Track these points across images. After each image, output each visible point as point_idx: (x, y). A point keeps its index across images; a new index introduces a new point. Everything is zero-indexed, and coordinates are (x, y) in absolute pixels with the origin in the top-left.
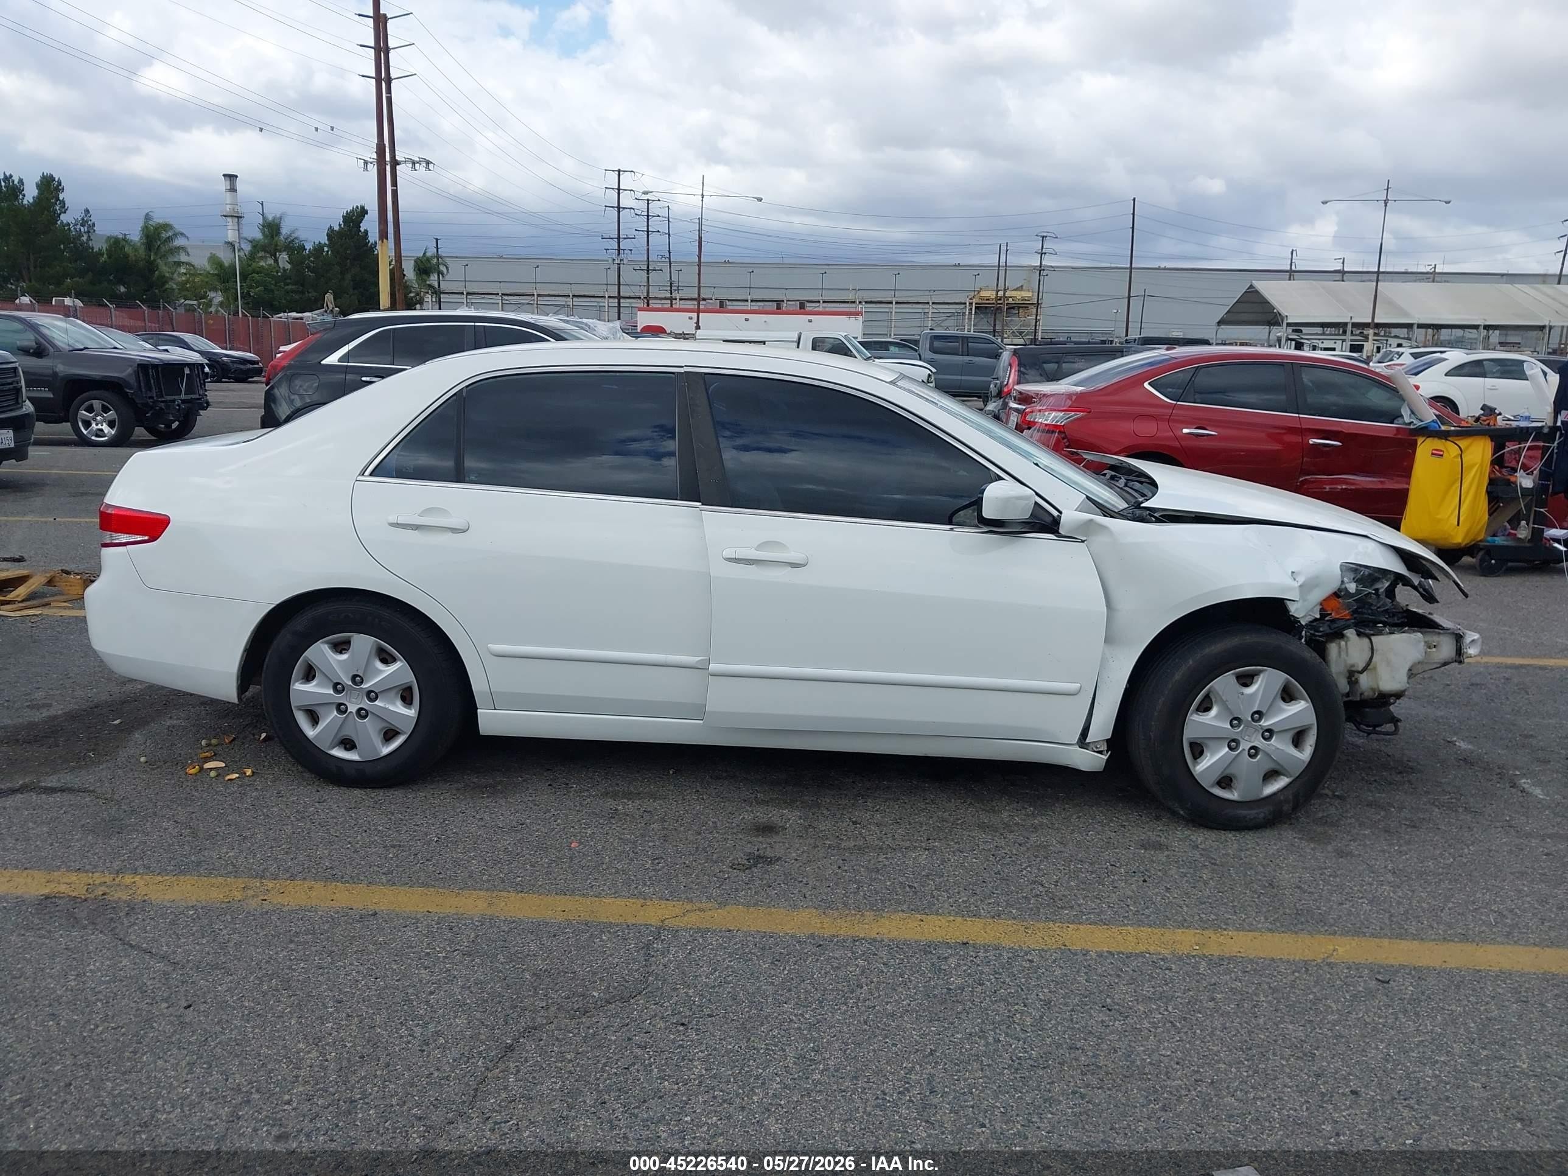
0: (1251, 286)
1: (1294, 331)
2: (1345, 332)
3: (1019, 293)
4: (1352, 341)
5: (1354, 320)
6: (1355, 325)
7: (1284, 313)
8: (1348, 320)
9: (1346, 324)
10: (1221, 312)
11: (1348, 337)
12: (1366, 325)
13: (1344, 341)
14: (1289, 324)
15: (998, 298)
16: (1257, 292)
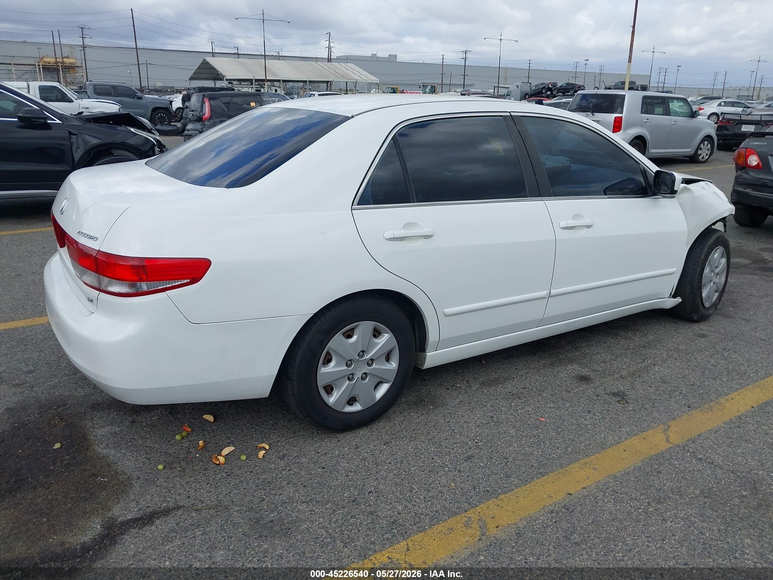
0: (204, 60)
1: (229, 83)
2: (252, 84)
3: (67, 60)
4: (256, 88)
5: (256, 78)
6: (257, 80)
7: (224, 74)
8: (253, 78)
9: (252, 80)
10: (190, 74)
11: (254, 86)
12: (263, 80)
13: (252, 88)
14: (227, 80)
15: (57, 62)
16: (208, 63)
